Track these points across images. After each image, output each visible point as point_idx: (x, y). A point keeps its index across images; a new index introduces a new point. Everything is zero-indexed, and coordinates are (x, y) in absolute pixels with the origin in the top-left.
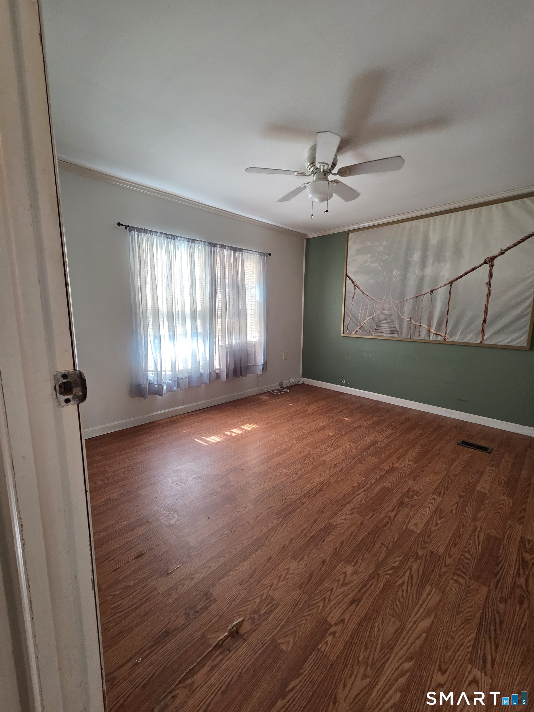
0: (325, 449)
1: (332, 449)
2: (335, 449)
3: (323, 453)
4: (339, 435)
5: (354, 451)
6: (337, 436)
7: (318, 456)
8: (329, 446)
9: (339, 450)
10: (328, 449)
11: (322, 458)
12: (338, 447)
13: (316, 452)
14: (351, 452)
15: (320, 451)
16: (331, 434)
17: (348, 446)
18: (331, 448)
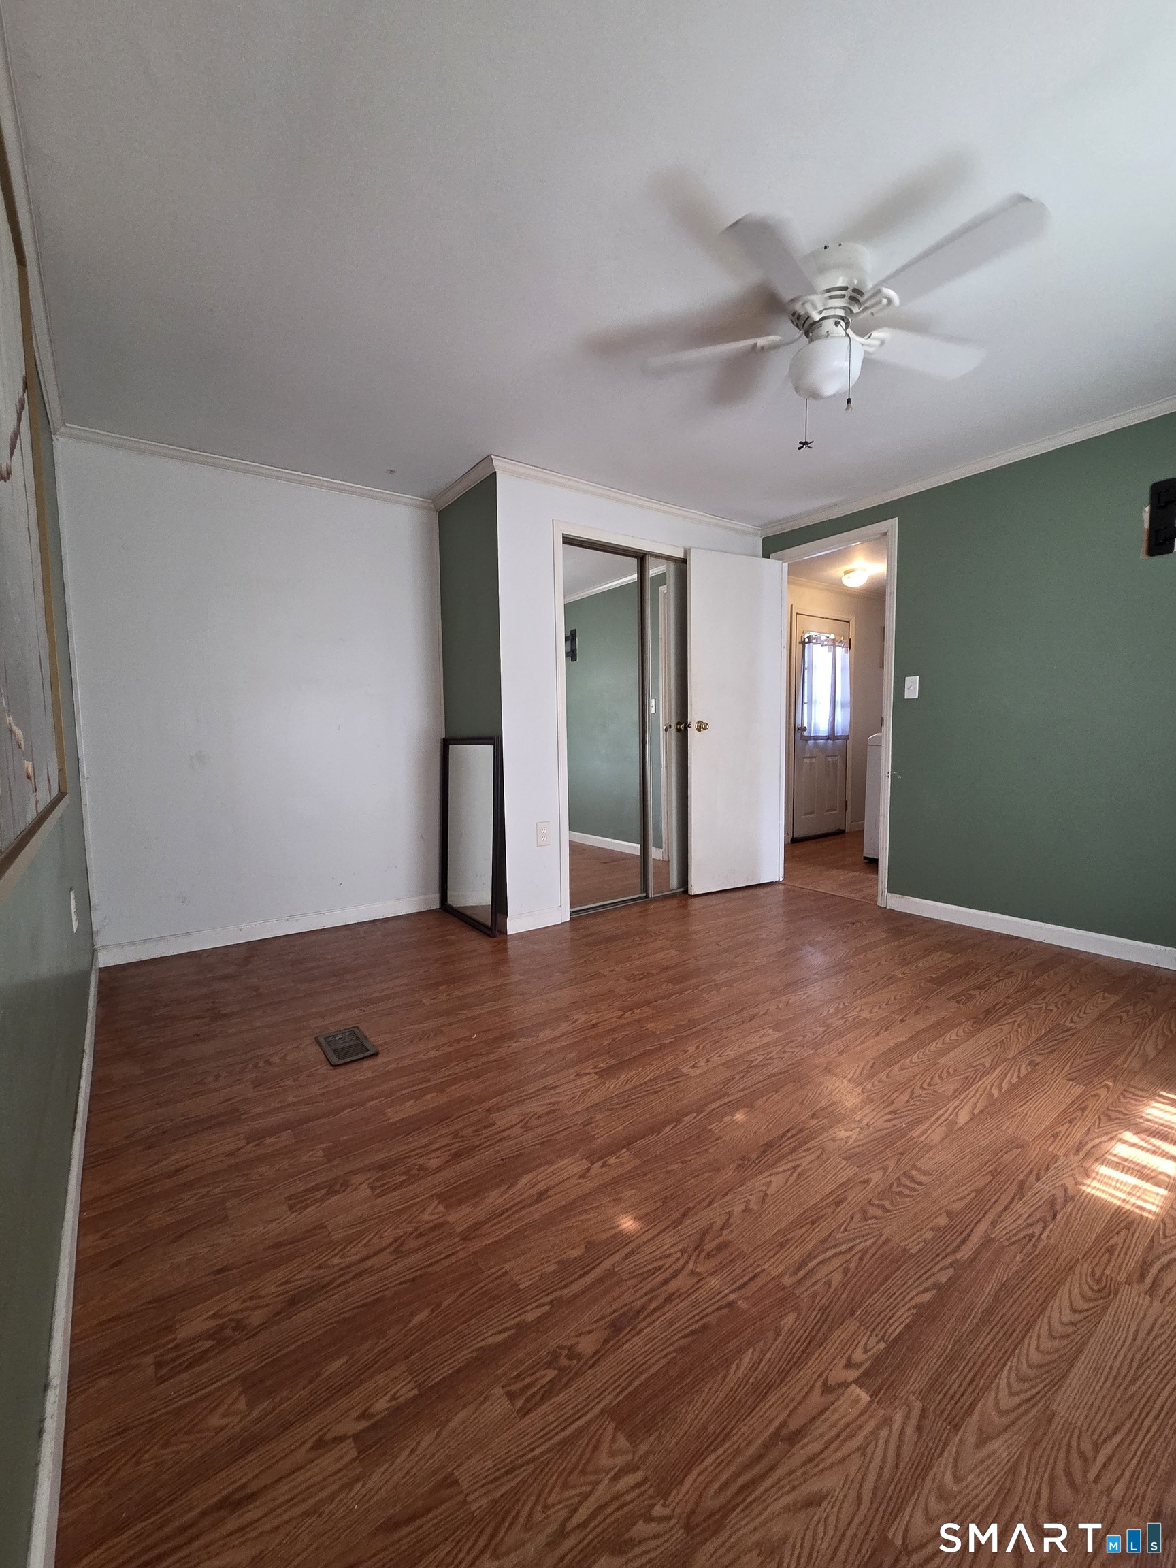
0: (769, 1059)
1: (752, 1057)
2: (740, 1056)
3: (778, 1048)
4: (713, 1106)
5: (691, 1049)
6: (719, 1103)
7: (793, 1041)
8: (757, 1066)
9: (730, 1053)
10: (761, 1058)
11: (781, 1034)
12: (730, 1064)
13: (797, 1050)
14: (701, 1047)
15: (785, 1052)
16: (739, 1116)
17: (702, 1063)
18: (752, 1061)
